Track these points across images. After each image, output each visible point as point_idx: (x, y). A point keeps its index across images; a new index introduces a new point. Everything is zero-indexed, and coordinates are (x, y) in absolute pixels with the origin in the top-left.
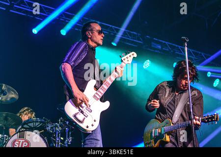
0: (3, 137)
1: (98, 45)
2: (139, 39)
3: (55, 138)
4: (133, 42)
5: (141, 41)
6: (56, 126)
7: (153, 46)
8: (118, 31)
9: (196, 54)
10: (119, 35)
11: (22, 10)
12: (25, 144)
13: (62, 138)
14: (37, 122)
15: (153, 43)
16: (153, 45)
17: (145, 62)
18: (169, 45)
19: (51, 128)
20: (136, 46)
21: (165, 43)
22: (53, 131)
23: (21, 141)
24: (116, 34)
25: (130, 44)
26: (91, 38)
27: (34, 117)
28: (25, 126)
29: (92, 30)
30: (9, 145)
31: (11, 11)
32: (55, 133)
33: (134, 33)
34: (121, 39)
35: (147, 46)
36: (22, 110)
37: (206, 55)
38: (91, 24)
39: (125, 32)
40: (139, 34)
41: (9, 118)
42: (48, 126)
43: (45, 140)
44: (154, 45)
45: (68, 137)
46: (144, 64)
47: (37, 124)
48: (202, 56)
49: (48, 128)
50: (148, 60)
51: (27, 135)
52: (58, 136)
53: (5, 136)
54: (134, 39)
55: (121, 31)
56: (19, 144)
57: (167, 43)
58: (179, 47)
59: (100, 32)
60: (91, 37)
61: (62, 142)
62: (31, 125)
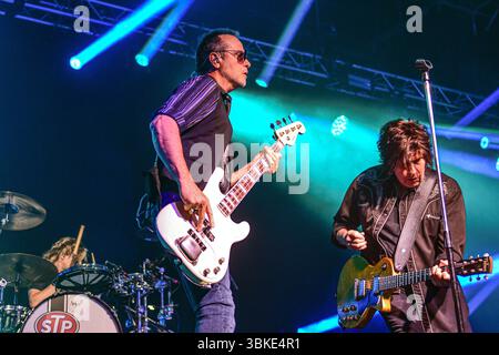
0: (15, 312)
1: (236, 86)
2: (318, 69)
3: (134, 306)
4: (304, 77)
5: (322, 72)
6: (136, 280)
7: (351, 83)
8: (269, 51)
9: (452, 97)
10: (273, 62)
11: (45, 12)
12: (67, 325)
13: (151, 308)
14: (92, 272)
15: (351, 76)
16: (353, 80)
17: (336, 121)
18: (390, 78)
19: (125, 284)
20: (312, 84)
21: (380, 75)
22: (129, 291)
23: (58, 317)
24: (265, 59)
25: (298, 81)
26: (219, 70)
27: (83, 261)
28: (65, 283)
29: (223, 51)
30: (30, 328)
31: (18, 16)
32: (135, 296)
33: (307, 54)
34: (278, 71)
35: (337, 83)
36: (58, 245)
37: (476, 97)
38: (221, 36)
39: (286, 53)
40: (317, 57)
41: (25, 266)
42: (117, 281)
43: (111, 314)
44: (355, 80)
45: (166, 304)
46: (334, 125)
47: (92, 276)
48: (468, 101)
49: (119, 286)
50: (343, 117)
51: (69, 302)
52: (142, 304)
53: (20, 307)
54: (306, 69)
55: (276, 52)
56: (52, 326)
57: (383, 74)
58: (413, 81)
59: (241, 57)
60: (221, 66)
61: (153, 315)
62: (79, 279)
